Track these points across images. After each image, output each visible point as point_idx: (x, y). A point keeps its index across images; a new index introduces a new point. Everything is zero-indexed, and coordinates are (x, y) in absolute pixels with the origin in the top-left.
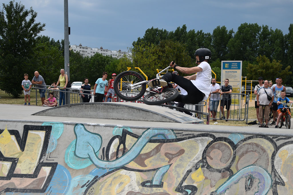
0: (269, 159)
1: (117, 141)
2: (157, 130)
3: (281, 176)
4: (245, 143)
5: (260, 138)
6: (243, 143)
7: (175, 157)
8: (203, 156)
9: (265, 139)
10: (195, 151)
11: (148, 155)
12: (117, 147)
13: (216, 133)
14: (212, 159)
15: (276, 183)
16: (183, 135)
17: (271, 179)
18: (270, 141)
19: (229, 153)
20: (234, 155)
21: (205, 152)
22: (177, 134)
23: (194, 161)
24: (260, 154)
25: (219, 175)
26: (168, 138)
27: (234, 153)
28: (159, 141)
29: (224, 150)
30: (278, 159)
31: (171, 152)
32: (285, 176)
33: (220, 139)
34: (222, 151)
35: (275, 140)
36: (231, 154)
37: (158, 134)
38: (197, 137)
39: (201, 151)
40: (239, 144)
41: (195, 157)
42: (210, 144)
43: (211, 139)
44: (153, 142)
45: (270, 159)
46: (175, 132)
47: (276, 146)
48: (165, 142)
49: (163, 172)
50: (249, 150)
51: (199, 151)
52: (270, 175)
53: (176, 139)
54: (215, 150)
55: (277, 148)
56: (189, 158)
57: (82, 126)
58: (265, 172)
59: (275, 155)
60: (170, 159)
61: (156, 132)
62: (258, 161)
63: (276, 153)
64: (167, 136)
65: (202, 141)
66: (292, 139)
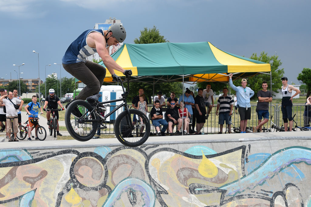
0: (143, 169)
2: (6, 152)
3: (161, 185)
4: (114, 155)
5: (127, 148)
6: (112, 156)
7: (38, 180)
8: (71, 175)
9: (133, 149)
10: (60, 171)
11: (2, 183)
13: (78, 149)
15: (159, 193)
16: (41, 154)
17: (153, 189)
18: (139, 151)
19: (99, 169)
20: (105, 169)
21: (72, 170)
22: (32, 154)
23: (62, 183)
24: (133, 166)
25: (97, 193)
26: (23, 160)
27: (105, 168)
28: (12, 165)
29: (93, 166)
30: (152, 168)
31: (31, 175)
32: (165, 184)
33: (85, 154)
34: (92, 167)
36: (102, 169)
37: (7, 157)
38: (58, 155)
39: (67, 170)
40: (108, 157)
41: (62, 177)
42: (75, 160)
43: (76, 156)
44: (4, 167)
46: (30, 152)
47: (146, 155)
48: (20, 165)
49: (29, 200)
50: (120, 163)
51: (64, 171)
52: (149, 186)
53: (32, 160)
54: (82, 167)
55: (148, 157)
56: (55, 179)
58: (144, 183)
59: (148, 164)
60: (33, 184)
61: (5, 154)
62: (132, 172)
63: (148, 163)
64: (21, 158)
65: (65, 159)
66: (161, 147)
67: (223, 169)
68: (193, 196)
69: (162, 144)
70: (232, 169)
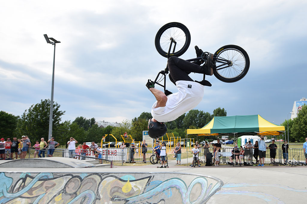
1: (21, 181)
3: (100, 195)
4: (87, 178)
5: (95, 175)
7: (50, 188)
8: (64, 187)
10: (61, 184)
11: (36, 188)
12: (20, 185)
14: (69, 188)
15: (97, 199)
16: (57, 176)
17: (95, 197)
18: (99, 176)
19: (78, 184)
21: (66, 184)
23: (59, 190)
24: (93, 184)
25: (70, 196)
26: (49, 178)
27: (81, 184)
28: (44, 180)
30: (101, 186)
31: (49, 185)
32: (102, 195)
33: (76, 177)
34: (75, 183)
35: (102, 175)
38: (64, 176)
39: (64, 184)
40: (84, 179)
41: (60, 187)
42: (70, 180)
43: (71, 177)
44: (41, 181)
45: (97, 186)
46: (54, 174)
48: (47, 180)
49: (41, 197)
50: (88, 182)
52: (95, 195)
53: (53, 178)
54: (71, 183)
55: (102, 180)
56: (57, 188)
57: (3, 174)
58: (93, 193)
59: (100, 184)
60: (47, 190)
61: (44, 175)
62: (91, 187)
65: (66, 178)
66: (110, 175)
67: (134, 188)
68: (111, 202)
69: (111, 173)
70: (139, 189)
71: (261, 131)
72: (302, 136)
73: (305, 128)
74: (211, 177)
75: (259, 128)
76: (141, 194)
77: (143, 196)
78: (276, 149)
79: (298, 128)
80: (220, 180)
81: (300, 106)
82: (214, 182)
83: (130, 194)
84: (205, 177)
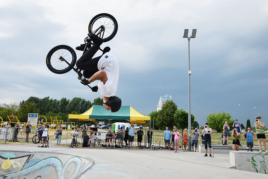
70: (18, 166)
71: (132, 119)
72: (165, 125)
73: (167, 119)
74: (85, 157)
75: (130, 117)
76: (20, 171)
77: (21, 173)
78: (142, 135)
79: (162, 119)
80: (92, 160)
81: (164, 101)
82: (87, 162)
83: (9, 171)
84: (80, 157)
